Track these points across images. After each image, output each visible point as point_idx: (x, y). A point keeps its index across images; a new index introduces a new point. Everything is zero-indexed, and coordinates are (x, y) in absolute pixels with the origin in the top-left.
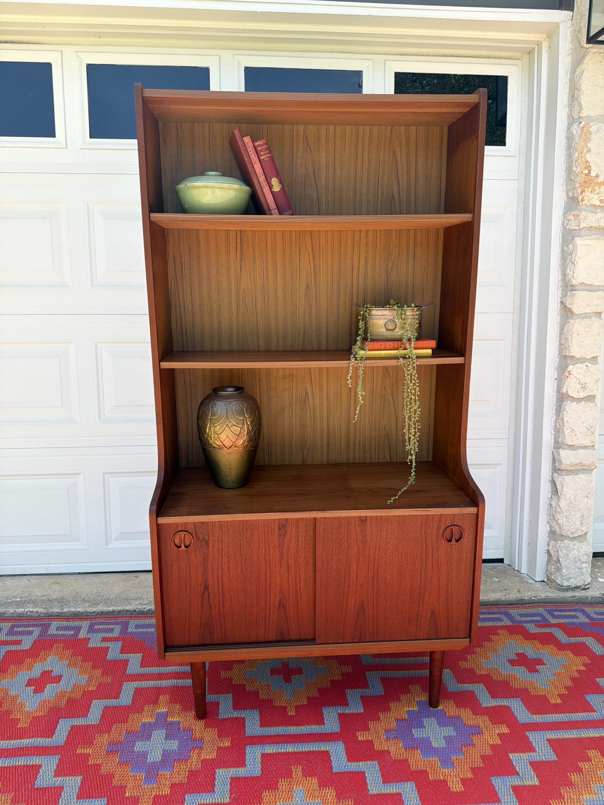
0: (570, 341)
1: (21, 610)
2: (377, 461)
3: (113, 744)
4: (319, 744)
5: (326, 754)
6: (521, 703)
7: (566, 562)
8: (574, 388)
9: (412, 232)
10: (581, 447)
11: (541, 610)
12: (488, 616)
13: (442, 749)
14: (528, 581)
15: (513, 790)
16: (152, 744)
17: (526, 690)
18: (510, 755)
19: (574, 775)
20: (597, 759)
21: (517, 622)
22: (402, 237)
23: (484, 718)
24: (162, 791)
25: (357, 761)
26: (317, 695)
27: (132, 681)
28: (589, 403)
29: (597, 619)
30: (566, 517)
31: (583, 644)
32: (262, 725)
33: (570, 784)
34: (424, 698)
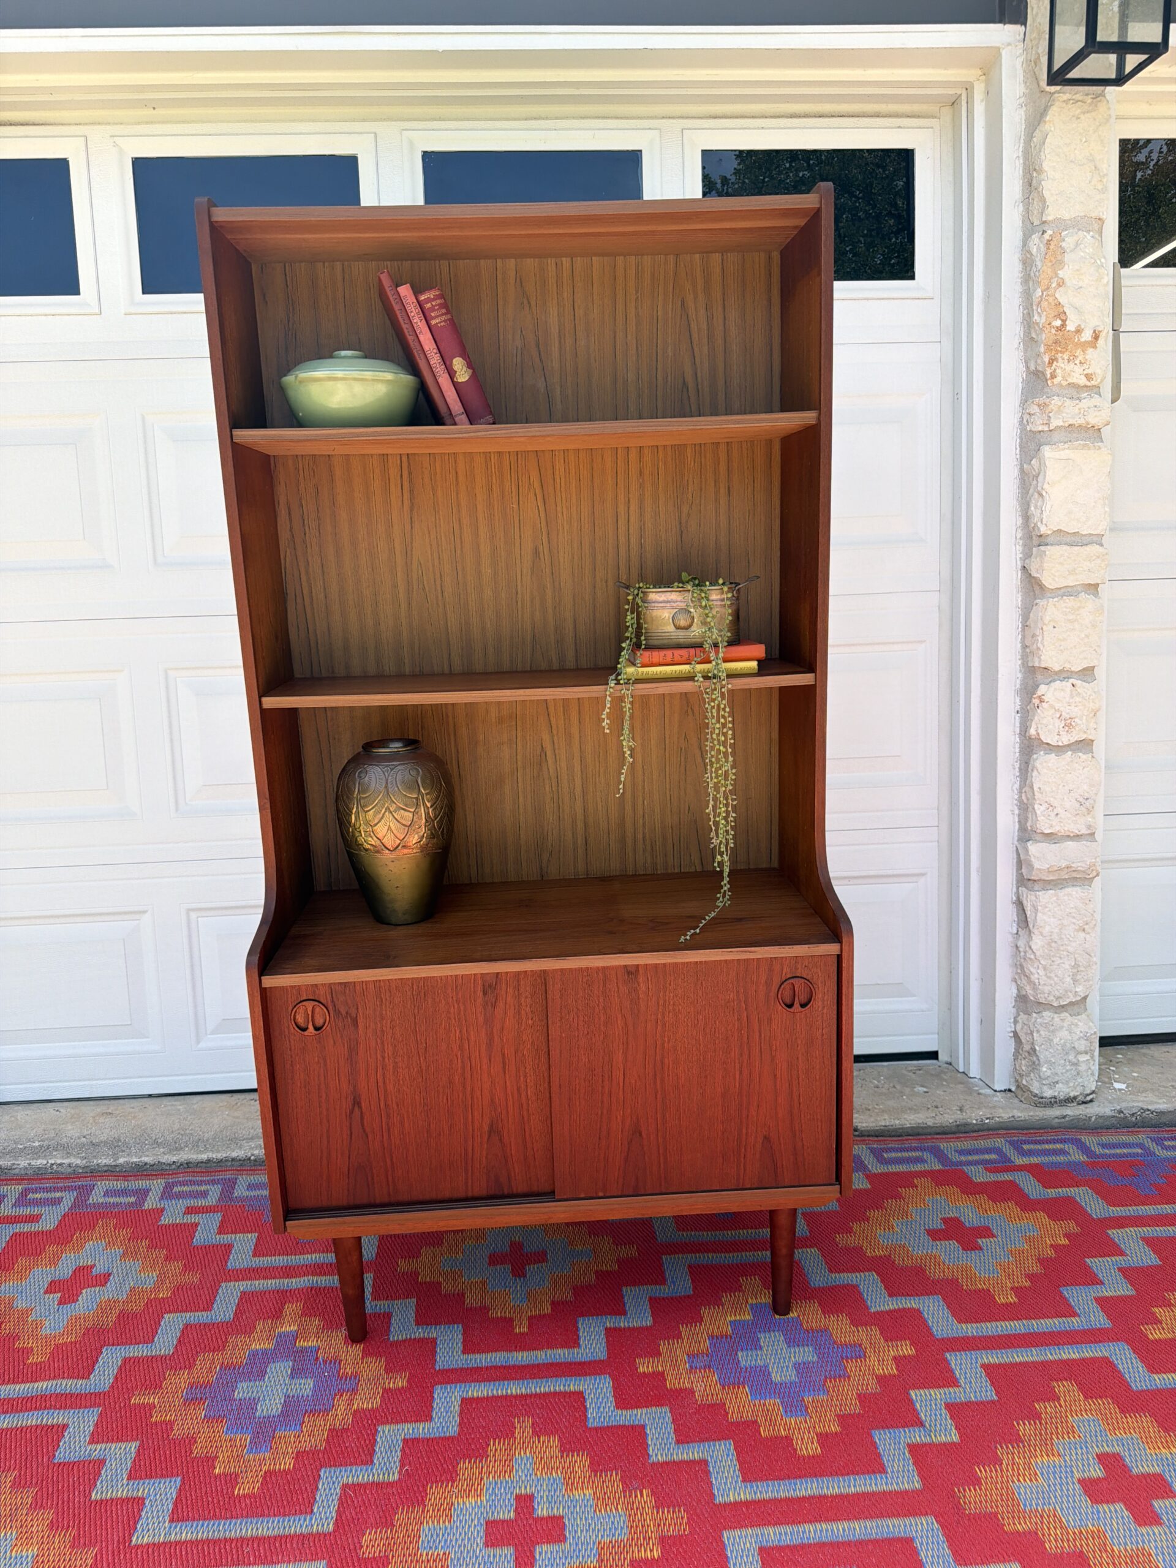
0: (1040, 639)
1: (40, 1162)
2: (677, 870)
3: (196, 1388)
4: (566, 1380)
5: (580, 1395)
6: (941, 1303)
7: (1047, 1053)
8: (1051, 727)
9: (723, 447)
10: (1068, 836)
11: (999, 1142)
12: (899, 1155)
13: (788, 1385)
14: (981, 1091)
15: (910, 1452)
16: (267, 1386)
17: (953, 1283)
18: (912, 1393)
19: (1024, 1424)
20: (1070, 1396)
21: (953, 1163)
22: (705, 457)
23: (871, 1330)
24: (280, 1464)
25: (632, 1408)
26: (570, 1297)
27: (236, 1280)
28: (1080, 754)
29: (1102, 1156)
30: (1045, 969)
31: (1070, 1201)
32: (466, 1350)
33: (1016, 1439)
34: (765, 1298)
